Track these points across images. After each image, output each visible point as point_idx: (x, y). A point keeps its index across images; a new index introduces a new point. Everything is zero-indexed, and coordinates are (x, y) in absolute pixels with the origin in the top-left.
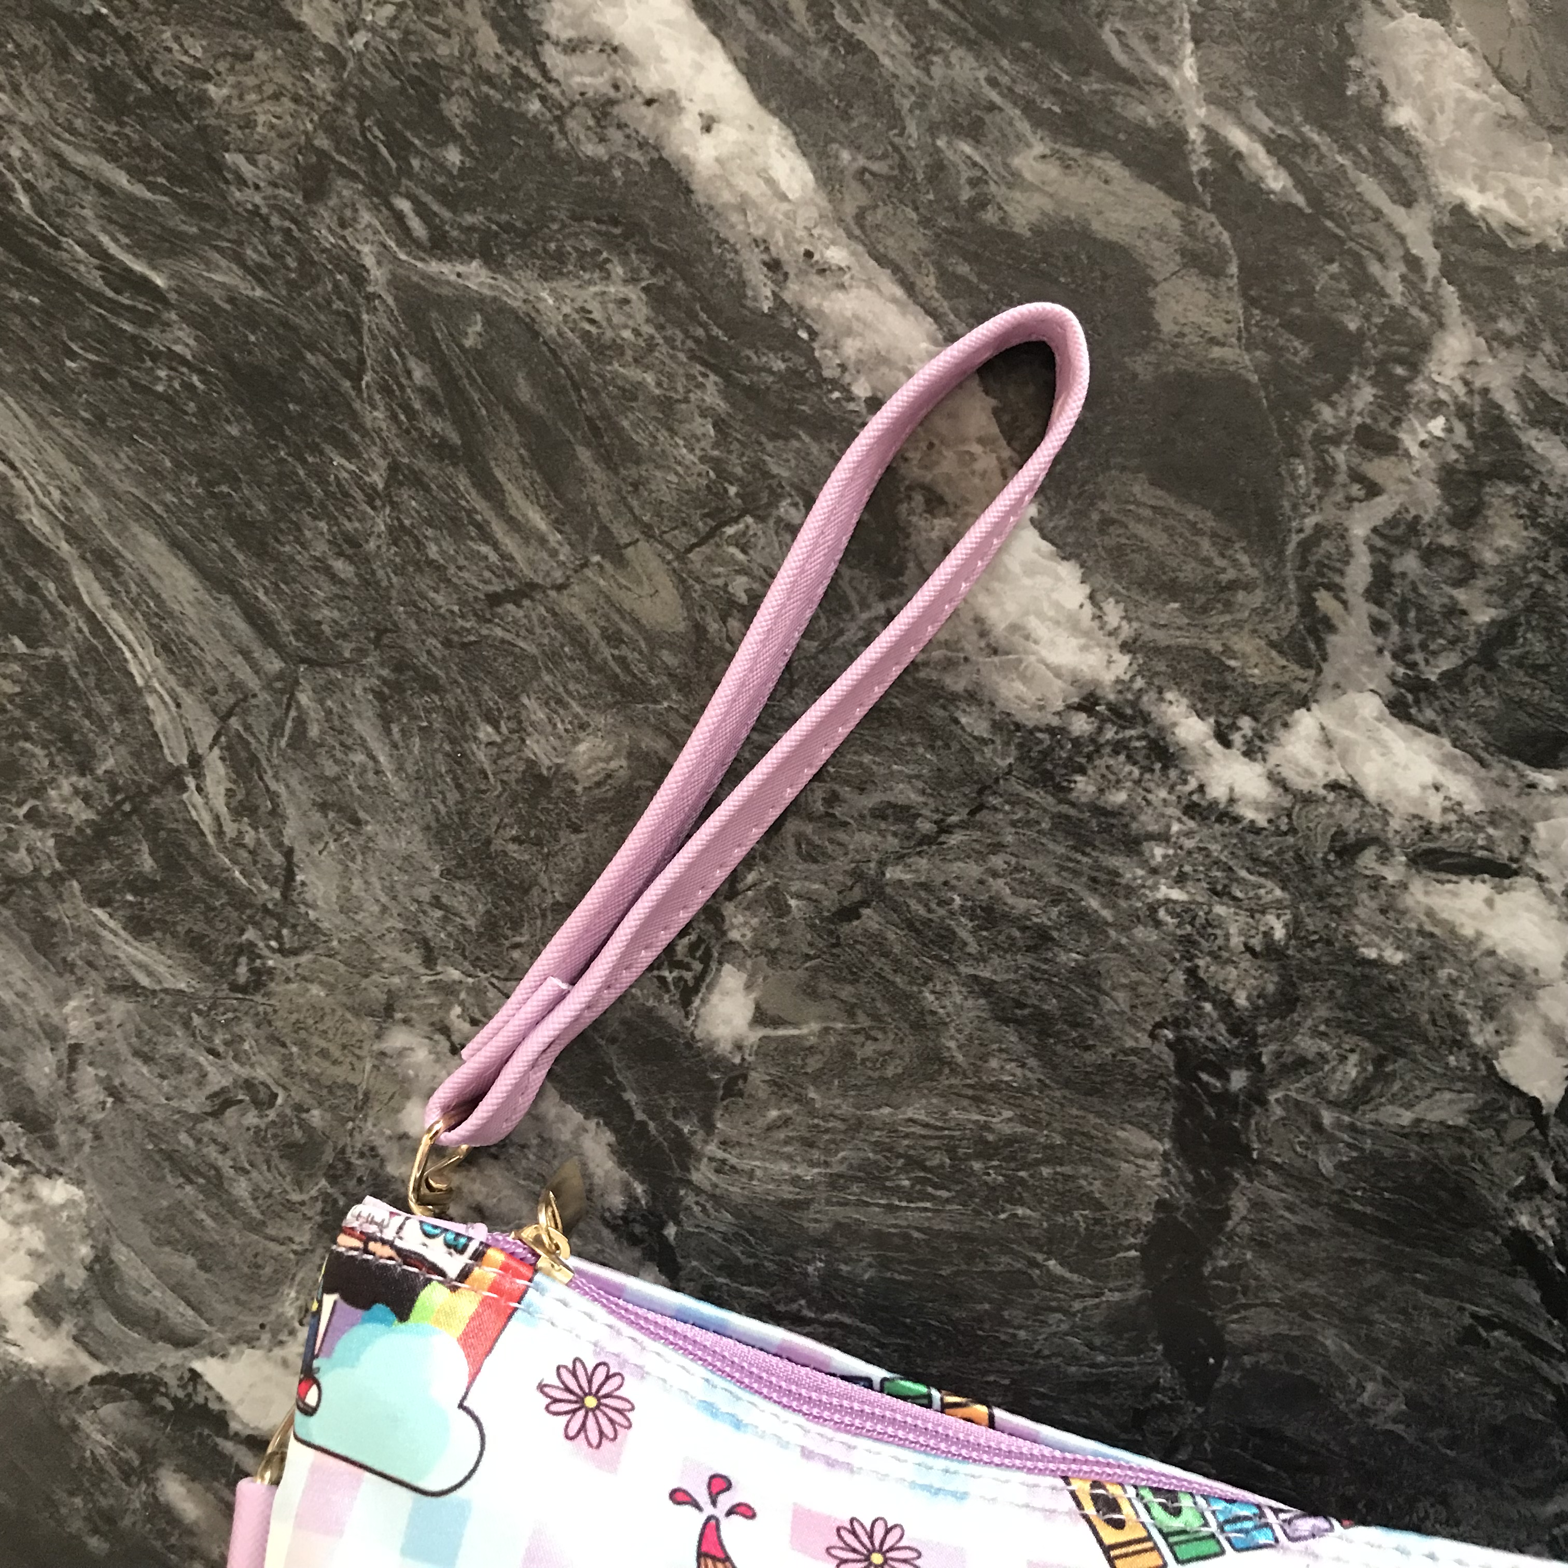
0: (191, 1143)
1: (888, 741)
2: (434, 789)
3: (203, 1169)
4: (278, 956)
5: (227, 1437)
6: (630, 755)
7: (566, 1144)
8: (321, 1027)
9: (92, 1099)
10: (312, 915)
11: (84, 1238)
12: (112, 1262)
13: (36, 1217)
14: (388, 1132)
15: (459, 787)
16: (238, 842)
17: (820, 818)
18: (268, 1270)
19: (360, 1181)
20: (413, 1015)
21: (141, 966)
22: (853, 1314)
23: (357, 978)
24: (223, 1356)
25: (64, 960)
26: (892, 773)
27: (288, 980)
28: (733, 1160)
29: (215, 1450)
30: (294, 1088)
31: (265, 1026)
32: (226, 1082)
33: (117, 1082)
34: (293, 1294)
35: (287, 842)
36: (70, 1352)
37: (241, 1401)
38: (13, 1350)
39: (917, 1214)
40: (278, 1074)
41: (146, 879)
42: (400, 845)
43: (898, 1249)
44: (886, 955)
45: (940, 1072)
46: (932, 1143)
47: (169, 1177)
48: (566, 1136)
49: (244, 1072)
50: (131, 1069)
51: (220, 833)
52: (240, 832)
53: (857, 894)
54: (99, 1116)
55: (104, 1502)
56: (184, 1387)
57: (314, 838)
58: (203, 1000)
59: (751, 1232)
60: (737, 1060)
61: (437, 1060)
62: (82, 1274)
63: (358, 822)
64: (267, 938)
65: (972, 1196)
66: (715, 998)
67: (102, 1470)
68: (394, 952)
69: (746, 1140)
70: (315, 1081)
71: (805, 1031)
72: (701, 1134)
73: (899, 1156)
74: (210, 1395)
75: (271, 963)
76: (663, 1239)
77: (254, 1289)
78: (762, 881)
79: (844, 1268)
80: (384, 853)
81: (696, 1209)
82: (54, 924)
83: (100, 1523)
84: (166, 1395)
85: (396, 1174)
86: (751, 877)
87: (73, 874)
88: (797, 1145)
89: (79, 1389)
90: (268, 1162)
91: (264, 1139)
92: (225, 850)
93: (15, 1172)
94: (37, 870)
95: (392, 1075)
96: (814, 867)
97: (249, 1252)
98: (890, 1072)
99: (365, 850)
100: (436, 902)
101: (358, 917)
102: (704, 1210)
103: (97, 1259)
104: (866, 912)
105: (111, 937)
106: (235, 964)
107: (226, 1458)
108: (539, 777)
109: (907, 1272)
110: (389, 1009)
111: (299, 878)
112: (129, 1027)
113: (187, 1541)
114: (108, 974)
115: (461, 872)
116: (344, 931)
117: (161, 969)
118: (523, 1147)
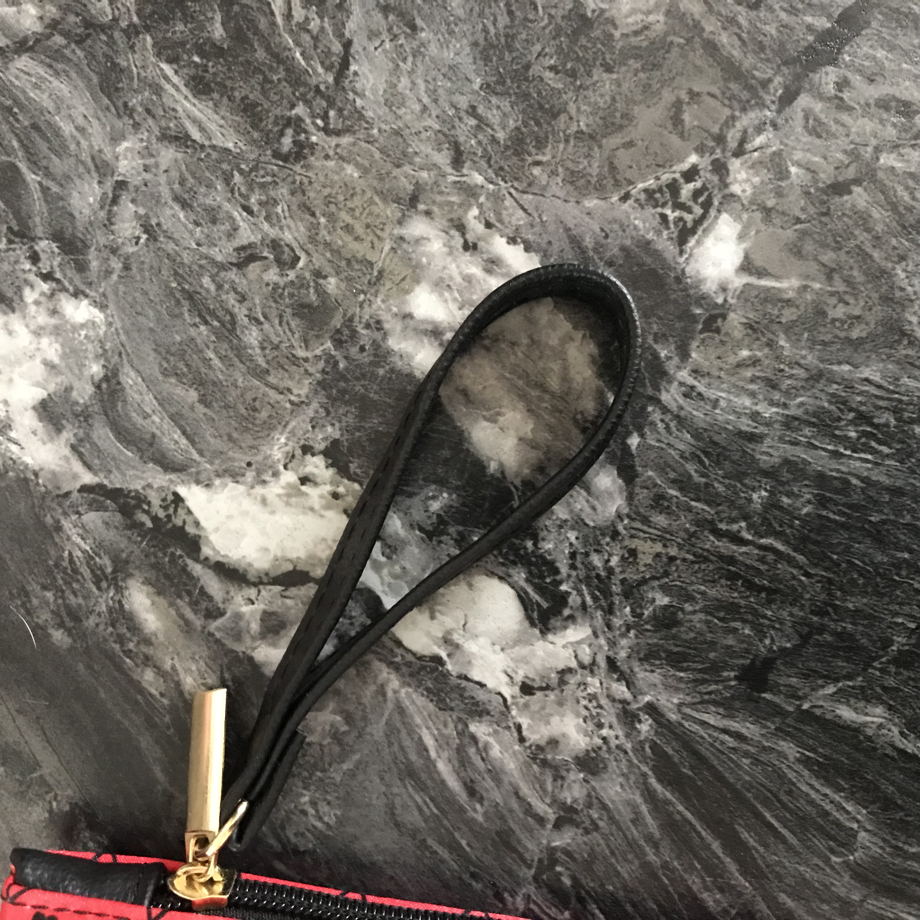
0: (213, 288)
1: (903, 41)
2: (487, 11)
3: (220, 313)
4: (321, 134)
5: (197, 560)
6: (668, 13)
7: (552, 348)
8: (349, 204)
9: (128, 233)
10: (359, 102)
11: (97, 357)
12: (119, 383)
13: (57, 331)
14: (395, 309)
15: (510, 13)
16: (303, 27)
17: (829, 99)
18: (264, 414)
19: (362, 349)
20: (435, 209)
21: (195, 121)
22: (787, 543)
23: (389, 166)
24: (207, 486)
25: (125, 105)
26: (901, 70)
27: (327, 157)
28: (701, 388)
29: (184, 569)
30: (315, 255)
31: (299, 195)
32: (255, 238)
33: (154, 222)
34: (283, 440)
35: (347, 34)
36: (66, 458)
37: (217, 530)
38: (14, 448)
39: (858, 464)
40: (303, 239)
41: (214, 45)
42: (449, 55)
43: (837, 491)
44: (868, 230)
45: (899, 342)
46: (881, 403)
47: (186, 315)
48: (554, 341)
49: (273, 232)
50: (168, 212)
51: (288, 16)
52: (307, 18)
53: (851, 173)
54: (131, 249)
55: (73, 600)
56: (166, 508)
57: (373, 35)
58: (246, 161)
59: (706, 454)
60: (720, 301)
61: (450, 253)
62: (90, 389)
63: (414, 28)
64: (313, 116)
65: (910, 455)
66: (709, 241)
67: (75, 571)
68: (426, 149)
69: (715, 372)
70: (337, 252)
71: (784, 284)
72: (676, 360)
73: (851, 410)
74: (189, 520)
75: (314, 139)
76: (626, 448)
77: (247, 429)
78: (768, 146)
79: (786, 500)
80: (432, 60)
81: (660, 425)
82: (122, 71)
83: (67, 619)
84: (147, 512)
85: (396, 347)
86: (759, 141)
87: (147, 29)
88: (762, 384)
89: (67, 494)
90: (281, 317)
91: (281, 296)
92: (291, 32)
93: (45, 287)
94: (115, 20)
95: (407, 260)
96: (818, 142)
97: (249, 396)
98: (855, 334)
99: (416, 54)
100: (472, 111)
101: (401, 112)
102: (668, 428)
103: (106, 378)
104: (857, 190)
105: (172, 91)
106: (282, 134)
107: (193, 579)
108: (583, 17)
109: (843, 514)
110: (414, 200)
111: (353, 68)
112: (175, 174)
113: (144, 649)
114: (163, 123)
115: (499, 88)
116: (386, 122)
117: (213, 127)
118: (513, 344)
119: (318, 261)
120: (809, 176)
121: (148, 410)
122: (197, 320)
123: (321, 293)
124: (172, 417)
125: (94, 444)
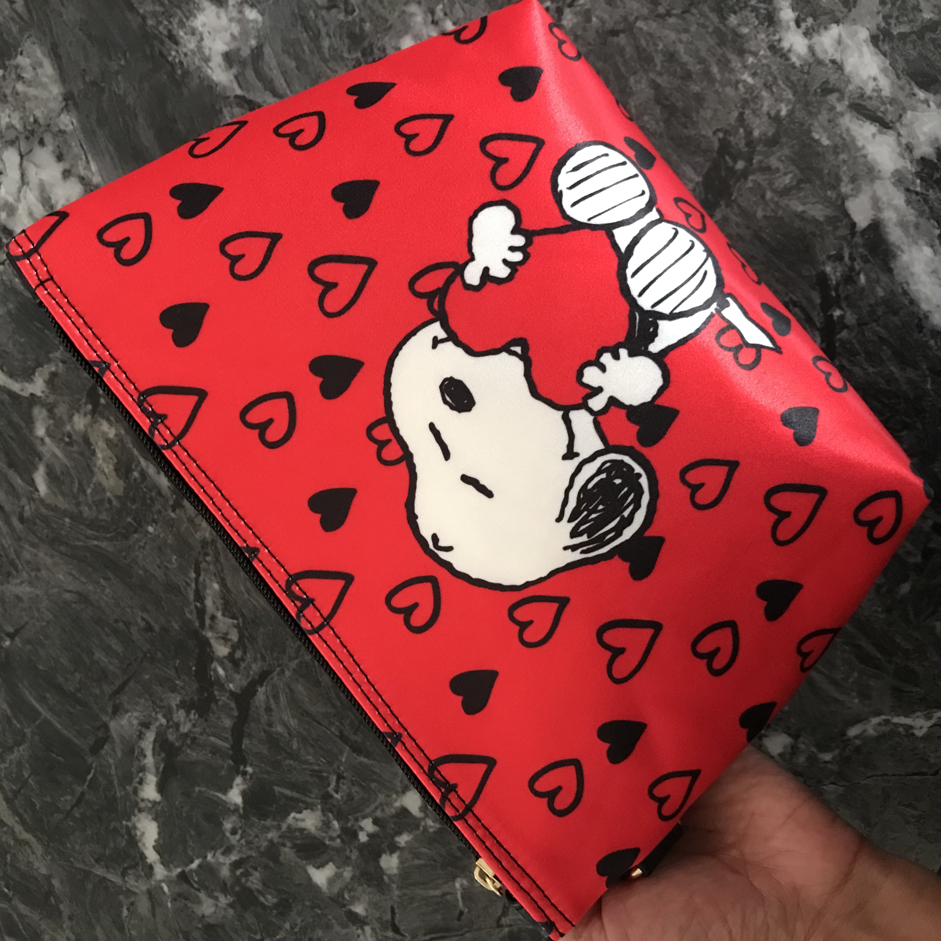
119: (364, 15)
120: (600, 24)
121: (272, 67)
122: (303, 30)
123: (362, 29)
124: (282, 73)
125: (244, 76)
